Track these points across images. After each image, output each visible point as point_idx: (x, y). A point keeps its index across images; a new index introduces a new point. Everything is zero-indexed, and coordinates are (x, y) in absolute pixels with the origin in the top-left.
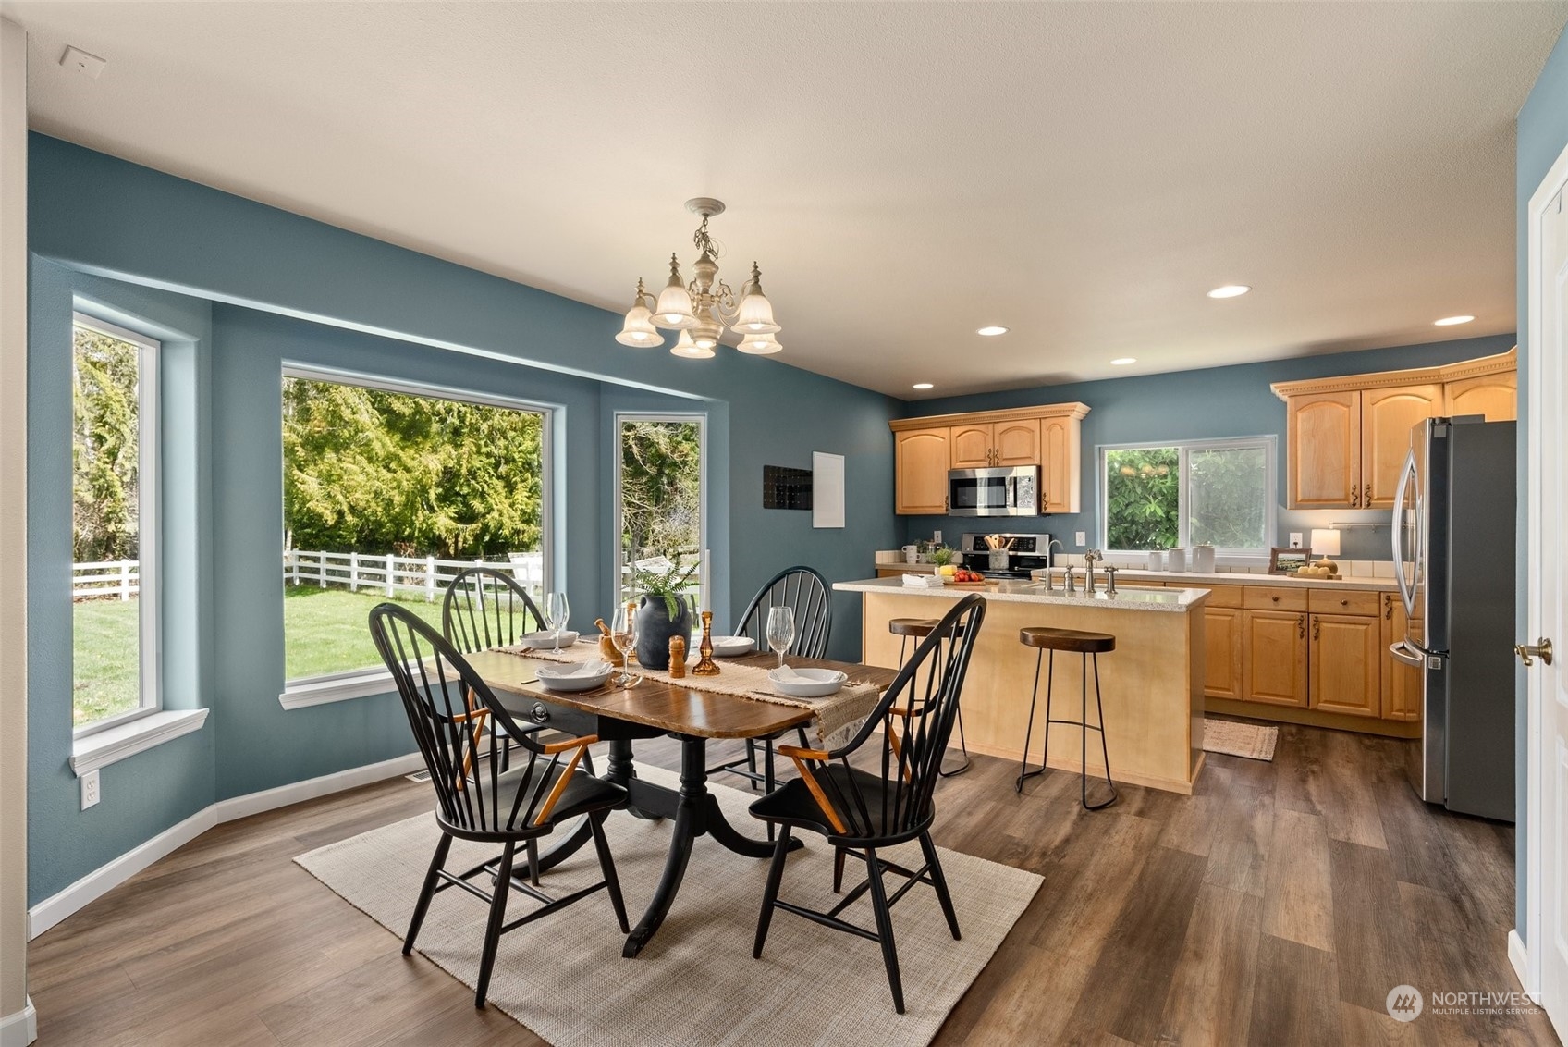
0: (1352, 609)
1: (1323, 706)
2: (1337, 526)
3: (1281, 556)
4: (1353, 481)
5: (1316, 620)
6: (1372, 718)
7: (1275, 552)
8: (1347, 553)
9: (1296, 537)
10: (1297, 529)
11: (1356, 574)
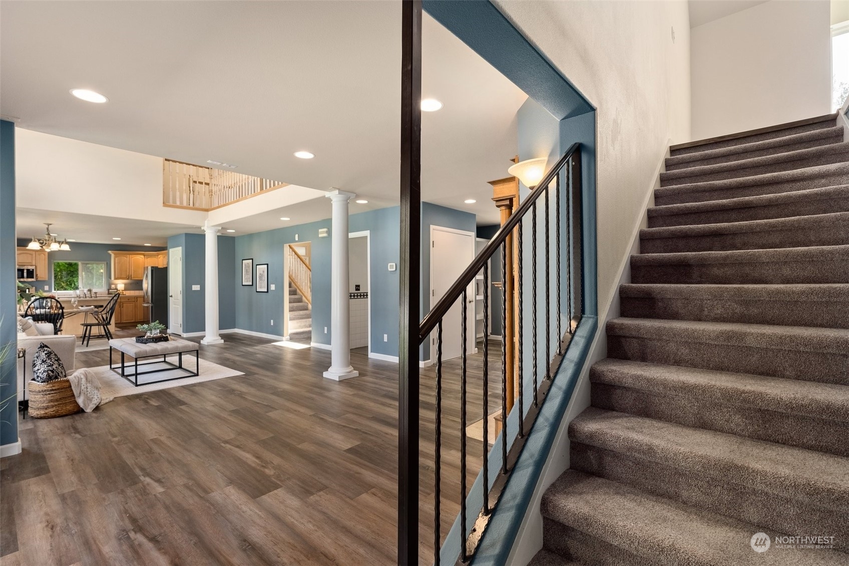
0: (130, 300)
1: (124, 322)
2: (123, 283)
3: (110, 291)
4: (128, 274)
5: (123, 304)
6: (133, 322)
7: (109, 290)
8: (126, 289)
9: (113, 286)
10: (113, 284)
11: (129, 293)
